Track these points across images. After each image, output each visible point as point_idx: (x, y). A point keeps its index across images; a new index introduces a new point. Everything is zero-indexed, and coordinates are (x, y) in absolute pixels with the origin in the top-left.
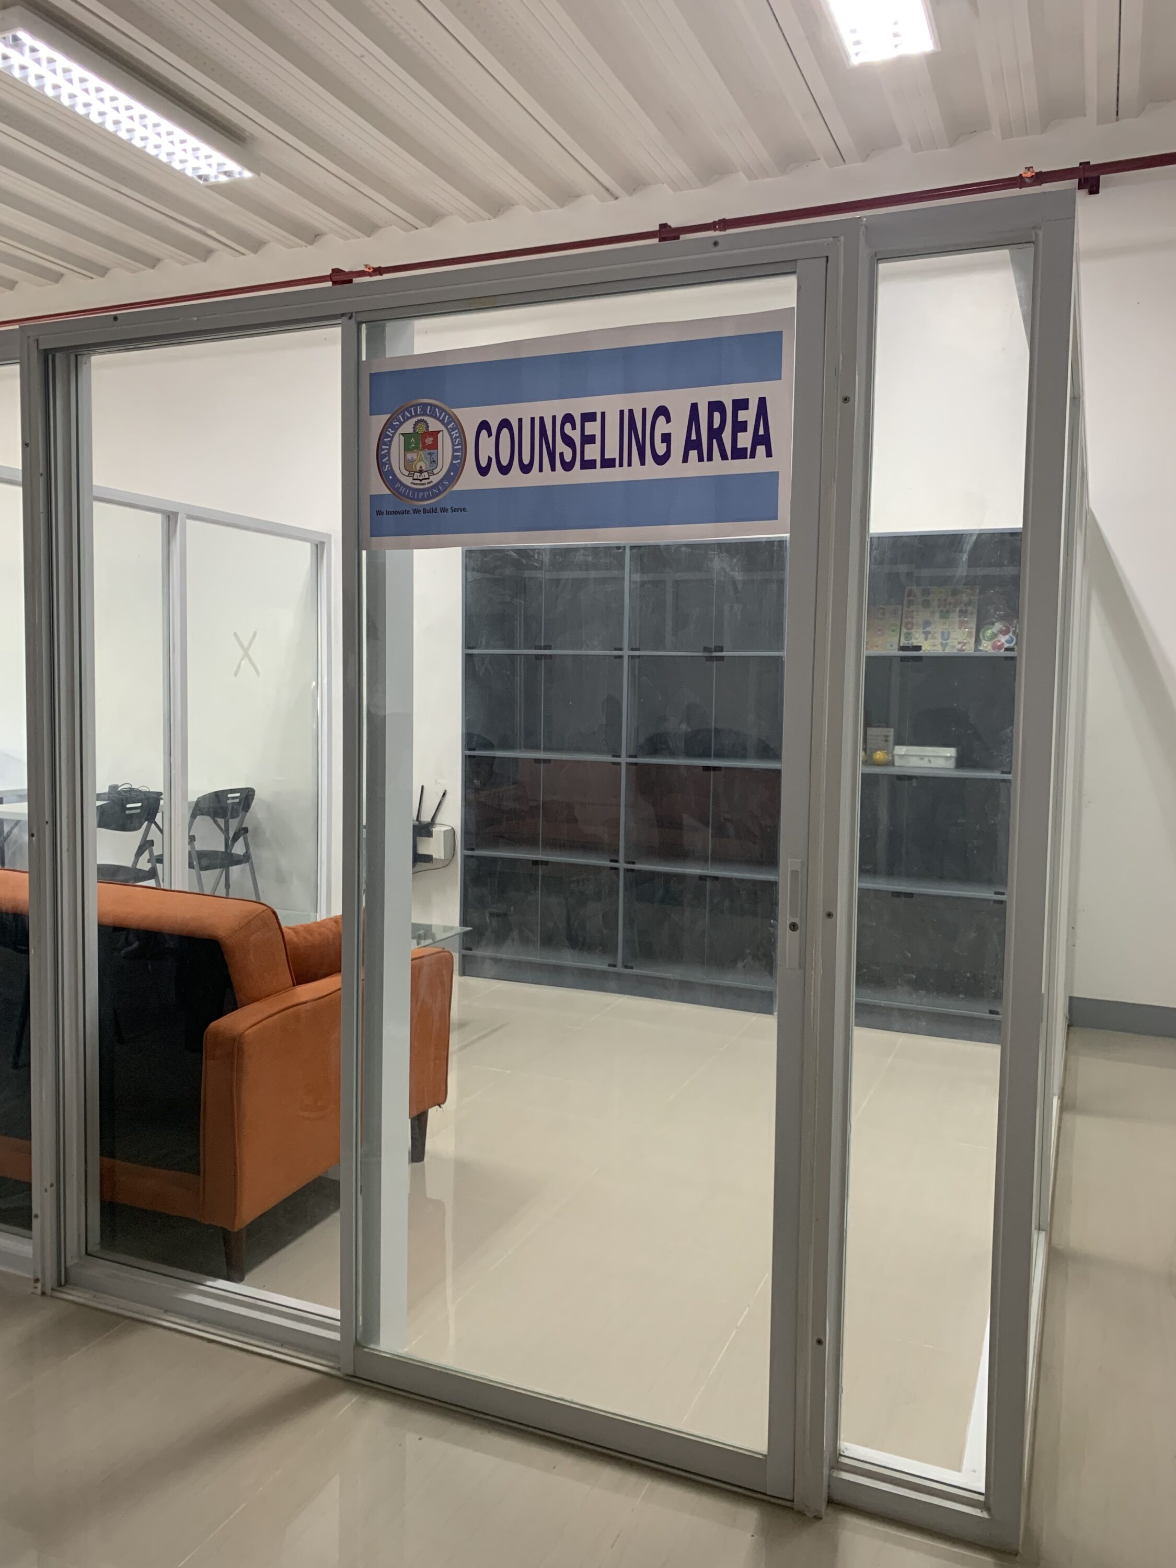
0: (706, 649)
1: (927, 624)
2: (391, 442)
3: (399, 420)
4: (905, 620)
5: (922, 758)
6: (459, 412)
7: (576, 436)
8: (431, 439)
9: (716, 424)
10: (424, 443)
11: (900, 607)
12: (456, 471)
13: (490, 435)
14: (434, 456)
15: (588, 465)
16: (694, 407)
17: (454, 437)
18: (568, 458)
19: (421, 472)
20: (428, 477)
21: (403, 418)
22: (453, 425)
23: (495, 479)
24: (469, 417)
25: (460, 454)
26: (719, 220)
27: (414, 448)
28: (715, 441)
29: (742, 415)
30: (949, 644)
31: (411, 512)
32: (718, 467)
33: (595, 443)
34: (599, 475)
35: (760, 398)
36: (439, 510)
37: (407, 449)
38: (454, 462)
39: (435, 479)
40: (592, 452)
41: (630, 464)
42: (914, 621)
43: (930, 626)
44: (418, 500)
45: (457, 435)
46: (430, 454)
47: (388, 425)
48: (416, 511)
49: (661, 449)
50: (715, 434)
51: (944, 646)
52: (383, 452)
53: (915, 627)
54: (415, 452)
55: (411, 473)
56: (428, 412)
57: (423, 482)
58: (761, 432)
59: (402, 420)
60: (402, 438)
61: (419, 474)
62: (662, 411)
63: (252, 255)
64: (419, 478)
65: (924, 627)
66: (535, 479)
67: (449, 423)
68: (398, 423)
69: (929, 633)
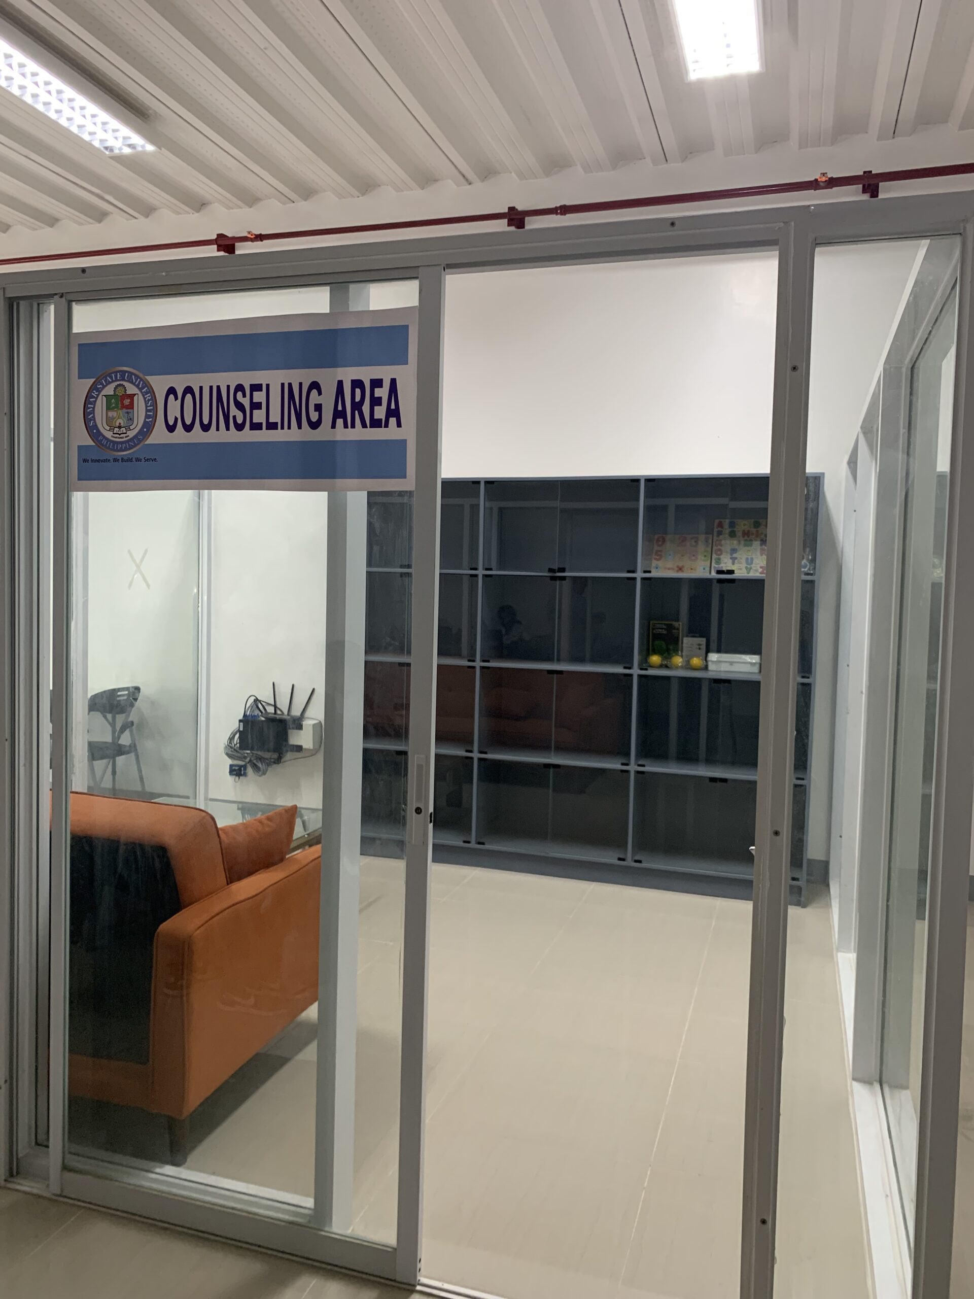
0: (551, 570)
1: (734, 551)
2: (95, 402)
3: (102, 384)
4: (715, 548)
5: (731, 663)
6: (151, 379)
7: (246, 402)
8: (129, 400)
9: (358, 399)
10: (122, 404)
11: (710, 536)
12: (148, 427)
13: (176, 399)
14: (131, 415)
15: (256, 427)
16: (340, 383)
17: (147, 400)
18: (240, 420)
19: (120, 427)
20: (125, 432)
21: (106, 383)
22: (146, 390)
23: (180, 436)
24: (160, 384)
25: (152, 413)
26: (561, 206)
27: (114, 408)
28: (356, 412)
29: (378, 392)
30: (753, 568)
31: (112, 460)
32: (359, 433)
33: (261, 409)
34: (264, 436)
35: (391, 379)
36: (134, 460)
37: (109, 408)
38: (147, 420)
39: (131, 434)
40: (259, 416)
41: (289, 428)
42: (723, 548)
43: (736, 553)
44: (117, 451)
45: (150, 398)
46: (128, 413)
47: (93, 388)
48: (115, 460)
49: (314, 417)
50: (357, 406)
51: (749, 570)
52: (89, 410)
53: (724, 554)
54: (115, 411)
55: (112, 429)
56: (126, 378)
57: (122, 436)
58: (393, 407)
59: (105, 384)
60: (104, 398)
61: (118, 429)
62: (315, 386)
63: (142, 219)
64: (118, 432)
65: (731, 554)
66: (212, 436)
67: (143, 388)
68: (101, 386)
69: (736, 558)
